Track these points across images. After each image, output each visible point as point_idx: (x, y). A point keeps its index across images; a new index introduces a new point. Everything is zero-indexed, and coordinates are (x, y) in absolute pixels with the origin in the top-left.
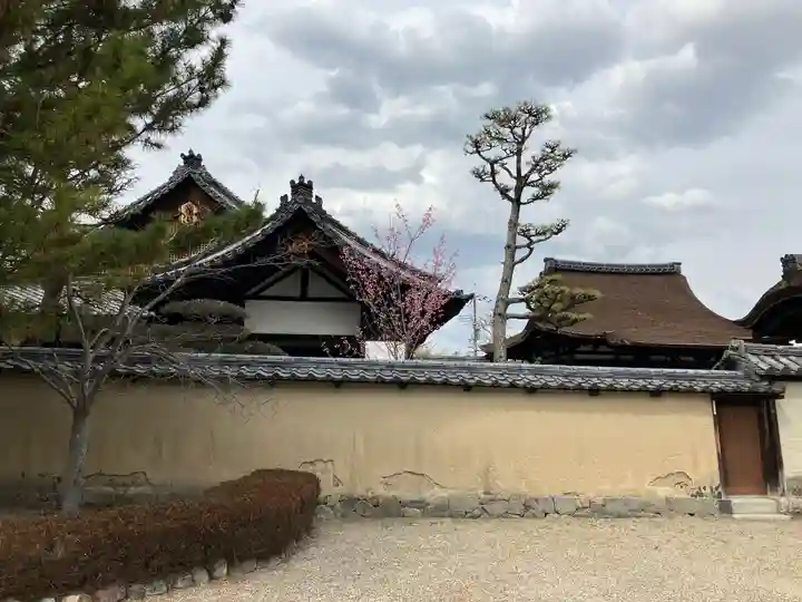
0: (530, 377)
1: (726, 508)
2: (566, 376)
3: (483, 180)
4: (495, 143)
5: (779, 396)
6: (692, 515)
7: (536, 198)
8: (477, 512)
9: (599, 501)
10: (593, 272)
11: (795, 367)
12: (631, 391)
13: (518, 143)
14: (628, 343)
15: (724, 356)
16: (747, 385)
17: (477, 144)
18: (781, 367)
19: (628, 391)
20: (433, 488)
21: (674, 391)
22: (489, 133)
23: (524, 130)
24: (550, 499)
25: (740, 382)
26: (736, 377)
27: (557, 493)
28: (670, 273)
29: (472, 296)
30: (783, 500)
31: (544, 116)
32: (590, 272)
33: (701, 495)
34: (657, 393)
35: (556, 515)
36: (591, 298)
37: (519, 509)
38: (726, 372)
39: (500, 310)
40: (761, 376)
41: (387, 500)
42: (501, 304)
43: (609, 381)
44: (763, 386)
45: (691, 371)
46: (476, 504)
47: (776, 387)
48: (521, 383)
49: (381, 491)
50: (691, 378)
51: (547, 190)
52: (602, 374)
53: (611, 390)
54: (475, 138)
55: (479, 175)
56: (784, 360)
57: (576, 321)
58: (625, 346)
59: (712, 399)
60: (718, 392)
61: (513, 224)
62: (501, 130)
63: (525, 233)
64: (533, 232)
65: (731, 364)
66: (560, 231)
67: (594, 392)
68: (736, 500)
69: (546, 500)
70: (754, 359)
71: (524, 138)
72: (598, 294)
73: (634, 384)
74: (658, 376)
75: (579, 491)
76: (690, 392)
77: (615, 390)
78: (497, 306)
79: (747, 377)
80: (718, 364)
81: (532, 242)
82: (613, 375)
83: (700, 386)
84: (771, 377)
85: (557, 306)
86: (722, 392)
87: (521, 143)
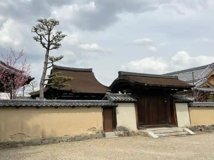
0: (56, 104)
1: (104, 136)
2: (66, 103)
3: (37, 41)
4: (42, 30)
5: (117, 106)
6: (96, 138)
7: (54, 48)
8: (40, 143)
9: (74, 137)
10: (68, 70)
11: (120, 99)
12: (83, 106)
13: (49, 31)
14: (78, 92)
15: (105, 97)
16: (110, 104)
17: (36, 29)
18: (117, 99)
19: (82, 107)
20: (27, 137)
21: (94, 106)
22: (40, 26)
23: (51, 27)
24: (61, 138)
25: (109, 103)
26: (108, 102)
27: (63, 136)
28: (89, 71)
29: (34, 78)
30: (117, 132)
31: (57, 23)
32: (67, 70)
33: (98, 133)
34: (89, 107)
35: (62, 142)
36: (70, 80)
37: (52, 141)
38: (105, 101)
39: (42, 83)
40: (113, 102)
41: (12, 143)
42: (43, 81)
43: (77, 104)
44: (113, 104)
45: (97, 101)
46: (40, 141)
47: (116, 104)
48: (54, 105)
49: (10, 140)
50: (97, 102)
51: (57, 46)
52: (75, 102)
53: (78, 106)
54: (36, 28)
55: (36, 39)
56: (118, 97)
57: (65, 86)
58: (77, 93)
59: (102, 108)
60: (104, 106)
61: (47, 56)
62: (44, 26)
63: (51, 59)
64: (54, 59)
65: (106, 99)
66: (61, 59)
67: (74, 107)
68: (106, 133)
69: (59, 138)
70: (112, 97)
71: (51, 29)
72: (72, 78)
73: (84, 104)
74: (90, 102)
75: (68, 135)
76: (97, 106)
77: (79, 106)
78: (41, 81)
79: (110, 102)
80: (103, 98)
81: (53, 62)
82: (78, 102)
83: (99, 104)
84: (115, 102)
85: (60, 82)
86: (105, 106)
87: (50, 31)
